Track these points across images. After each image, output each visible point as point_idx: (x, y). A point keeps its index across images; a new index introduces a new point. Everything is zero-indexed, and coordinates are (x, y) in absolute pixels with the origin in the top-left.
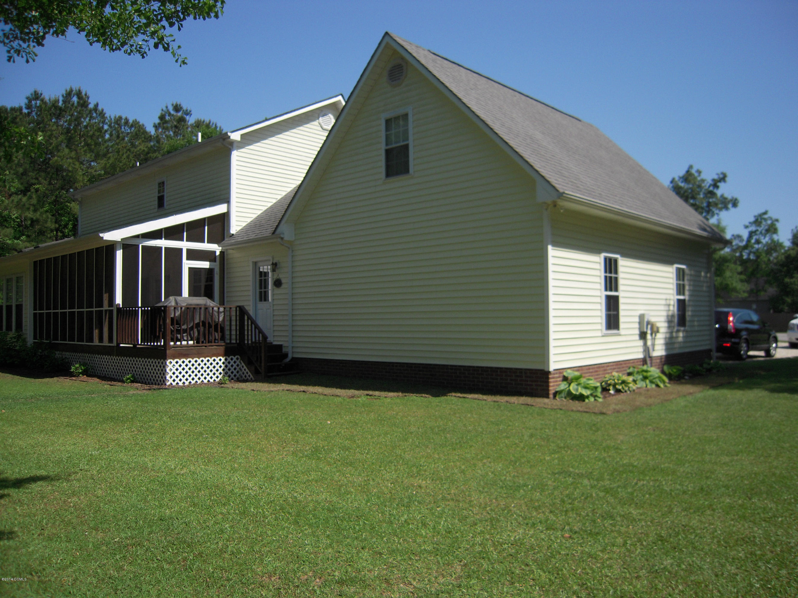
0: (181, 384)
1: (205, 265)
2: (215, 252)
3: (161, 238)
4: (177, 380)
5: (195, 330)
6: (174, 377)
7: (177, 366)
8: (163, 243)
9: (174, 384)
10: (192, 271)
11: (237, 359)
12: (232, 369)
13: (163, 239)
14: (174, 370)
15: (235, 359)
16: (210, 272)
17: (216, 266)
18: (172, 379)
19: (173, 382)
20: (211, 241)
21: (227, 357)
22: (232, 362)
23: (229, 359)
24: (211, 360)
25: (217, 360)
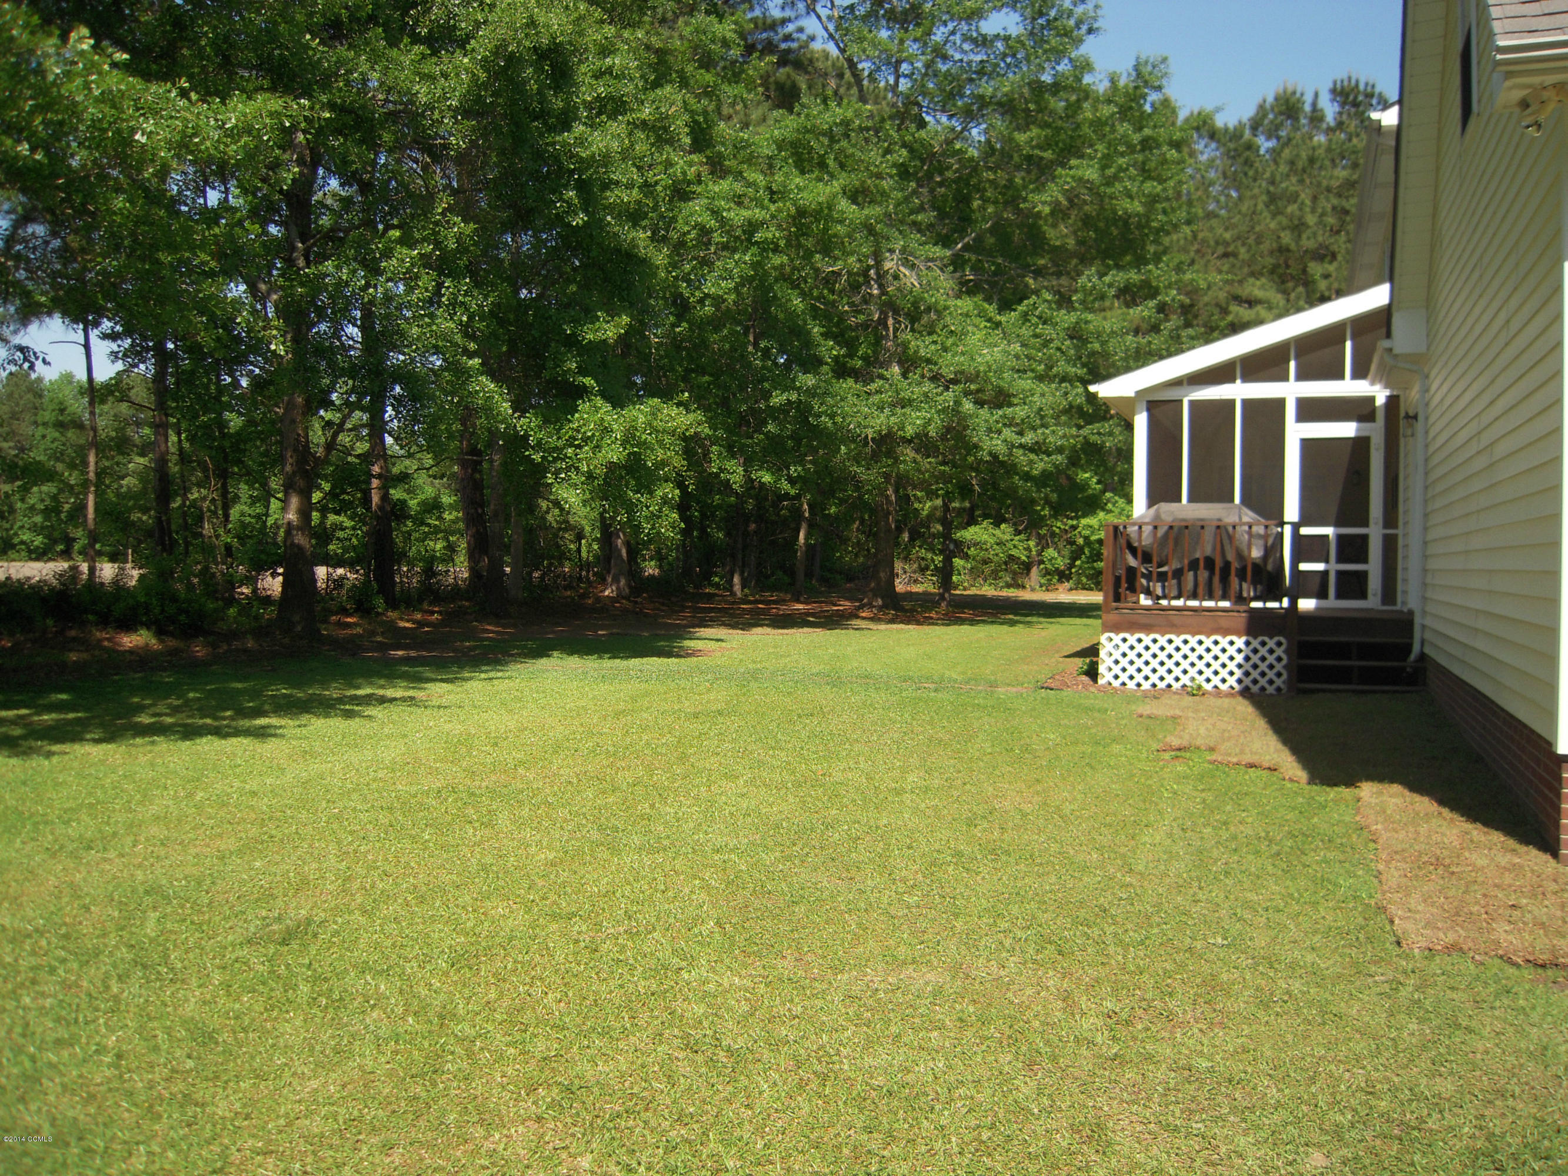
0: (1131, 685)
1: (1347, 429)
2: (1372, 399)
3: (1232, 380)
4: (1124, 677)
5: (1190, 575)
6: (1117, 670)
7: (1124, 648)
8: (1239, 391)
9: (1116, 684)
10: (1308, 446)
11: (1279, 644)
12: (1263, 666)
13: (1238, 381)
14: (1117, 655)
15: (1271, 643)
16: (1359, 445)
17: (1376, 431)
18: (1113, 673)
19: (1112, 681)
20: (1359, 373)
21: (1251, 639)
22: (1263, 651)
23: (1255, 643)
24: (1208, 642)
25: (1224, 642)
